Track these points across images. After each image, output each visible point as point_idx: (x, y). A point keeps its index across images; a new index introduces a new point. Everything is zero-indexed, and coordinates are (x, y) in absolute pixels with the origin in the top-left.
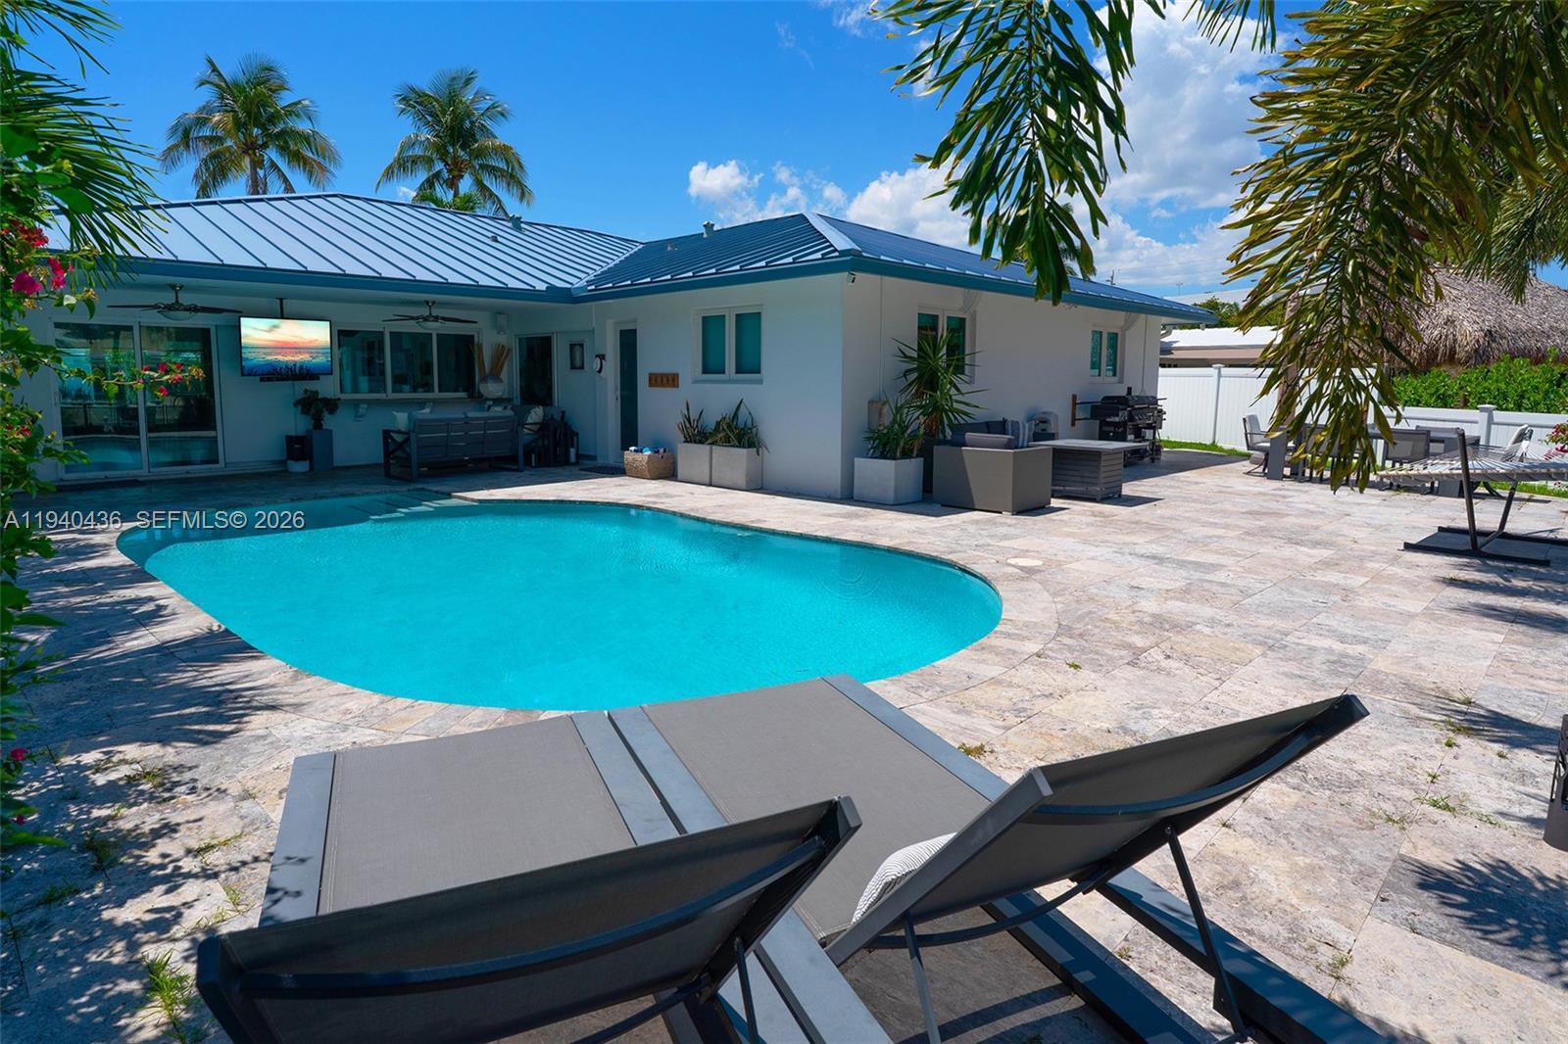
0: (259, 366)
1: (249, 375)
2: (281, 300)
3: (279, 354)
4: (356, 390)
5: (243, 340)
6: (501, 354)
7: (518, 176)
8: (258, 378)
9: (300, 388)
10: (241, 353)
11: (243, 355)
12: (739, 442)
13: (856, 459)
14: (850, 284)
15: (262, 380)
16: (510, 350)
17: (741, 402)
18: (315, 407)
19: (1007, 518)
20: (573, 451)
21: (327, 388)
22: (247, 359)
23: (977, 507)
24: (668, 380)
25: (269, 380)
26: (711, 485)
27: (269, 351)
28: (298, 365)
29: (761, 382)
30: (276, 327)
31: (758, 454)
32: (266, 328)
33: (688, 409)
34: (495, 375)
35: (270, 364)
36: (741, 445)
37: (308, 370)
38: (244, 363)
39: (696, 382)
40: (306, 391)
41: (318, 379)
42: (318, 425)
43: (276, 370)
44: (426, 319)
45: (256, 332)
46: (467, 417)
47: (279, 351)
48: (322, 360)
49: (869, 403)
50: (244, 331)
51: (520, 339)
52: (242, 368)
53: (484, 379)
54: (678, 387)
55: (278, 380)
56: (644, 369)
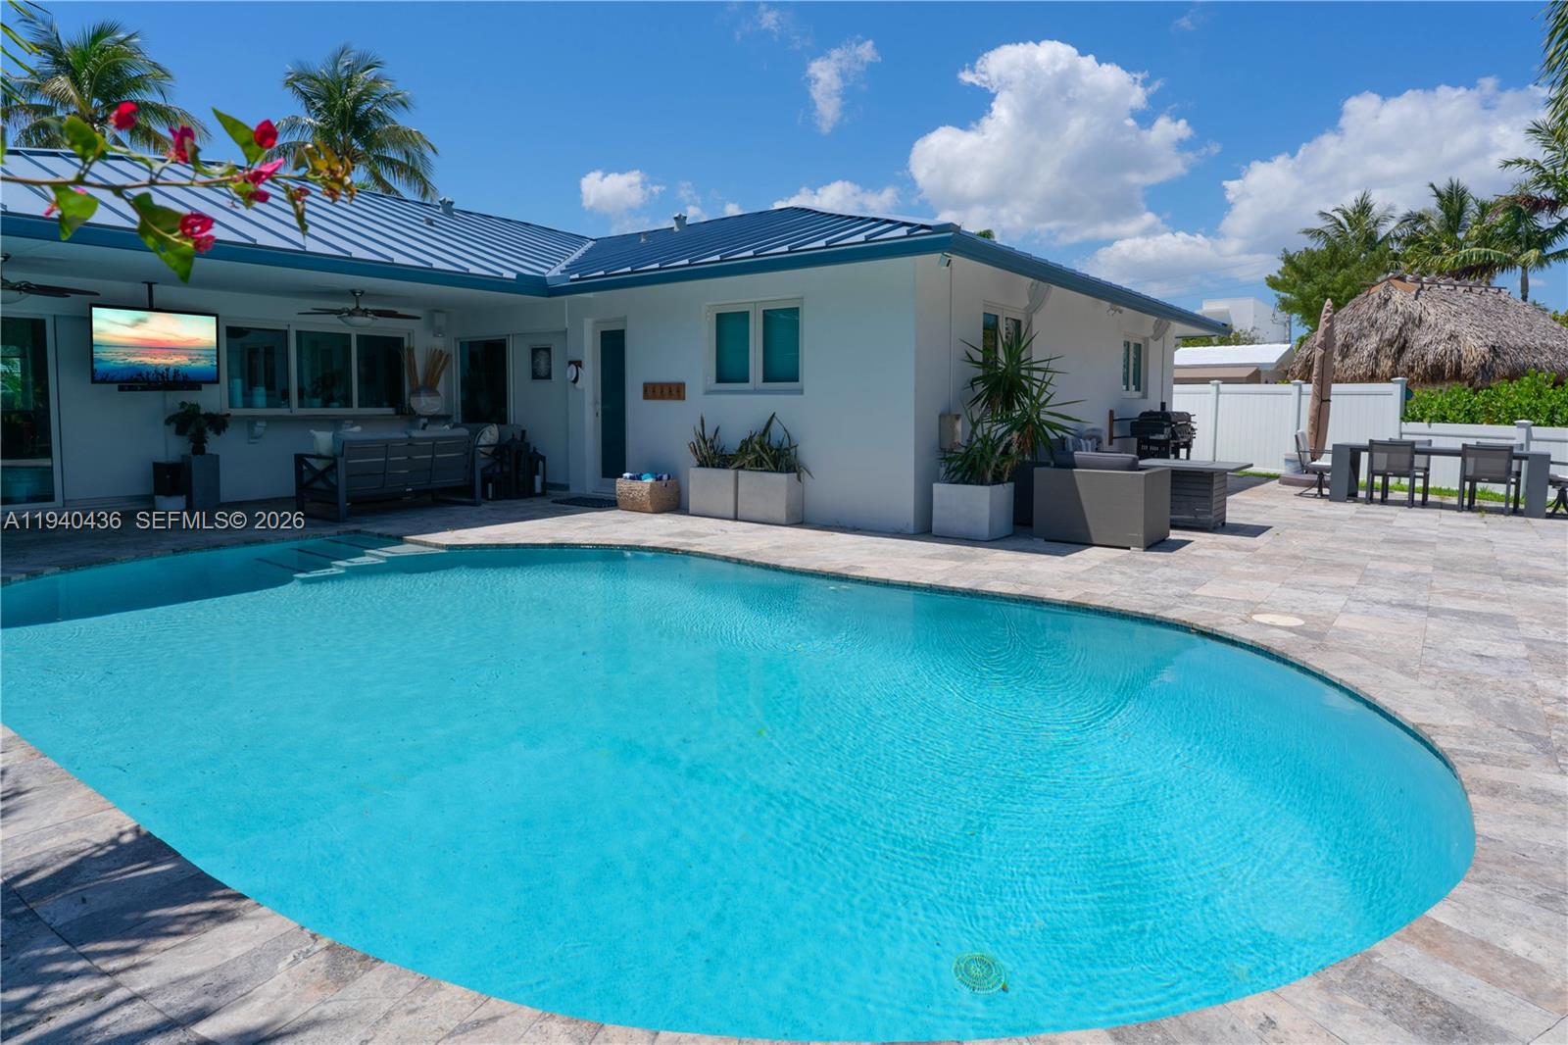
0: (117, 370)
1: (103, 381)
2: (150, 285)
3: (146, 355)
4: (248, 404)
5: (95, 336)
6: (437, 360)
7: (421, 171)
8: (116, 386)
9: (175, 399)
10: (92, 352)
11: (95, 356)
12: (776, 467)
13: (935, 485)
14: (945, 268)
15: (121, 389)
16: (449, 356)
17: (773, 415)
18: (193, 424)
19: (1138, 554)
20: (538, 479)
21: (212, 400)
22: (101, 361)
23: (1095, 542)
24: (674, 391)
25: (131, 389)
26: (736, 519)
27: (132, 351)
28: (172, 369)
29: (801, 392)
30: (142, 321)
31: (799, 480)
32: (128, 322)
33: (703, 425)
34: (430, 387)
35: (132, 367)
36: (777, 469)
37: (186, 376)
38: (95, 366)
39: (708, 392)
40: (183, 404)
41: (200, 389)
42: (199, 448)
43: (141, 375)
44: (351, 313)
45: (112, 326)
46: (410, 437)
47: (147, 351)
48: (205, 364)
49: (940, 416)
50: (96, 324)
51: (461, 343)
52: (93, 372)
53: (416, 392)
54: (684, 399)
55: (144, 389)
56: (634, 382)
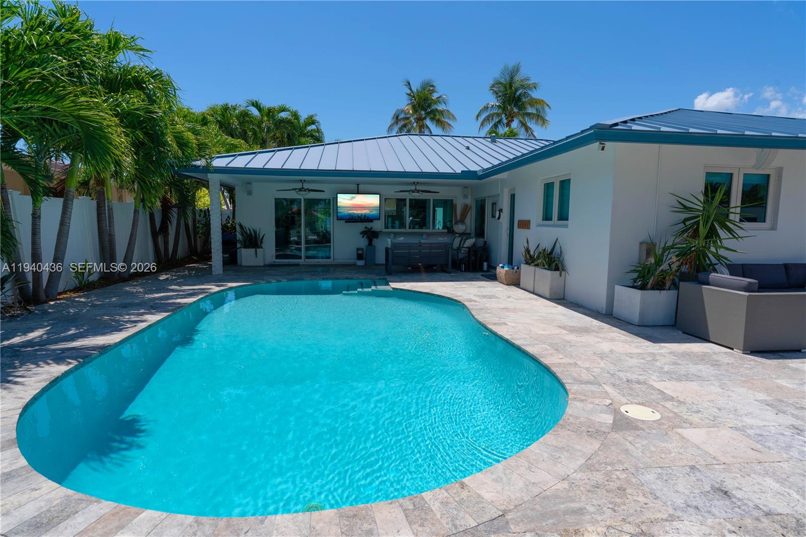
0: (345, 216)
1: (341, 219)
2: (358, 185)
3: (355, 210)
4: (393, 227)
5: (338, 204)
6: (466, 209)
7: (542, 115)
8: (344, 221)
9: (361, 227)
10: (337, 210)
11: (338, 211)
12: (549, 267)
13: (616, 286)
14: (600, 151)
15: (346, 222)
16: (471, 207)
17: (557, 239)
18: (371, 235)
20: (485, 264)
21: (378, 226)
22: (340, 212)
23: (711, 340)
24: (525, 224)
25: (350, 222)
26: (533, 294)
27: (350, 209)
28: (363, 215)
29: (566, 226)
30: (353, 198)
31: (561, 276)
32: (349, 198)
33: (528, 243)
34: (462, 221)
35: (350, 215)
36: (550, 269)
37: (368, 218)
38: (338, 214)
39: (539, 226)
40: (366, 227)
41: (373, 222)
42: (370, 243)
43: (352, 217)
44: (413, 192)
45: (344, 200)
46: (420, 243)
47: (353, 209)
48: (375, 213)
49: (640, 243)
50: (339, 200)
51: (476, 201)
52: (337, 216)
53: (456, 223)
54: (529, 228)
55: (353, 222)
56: (517, 218)
